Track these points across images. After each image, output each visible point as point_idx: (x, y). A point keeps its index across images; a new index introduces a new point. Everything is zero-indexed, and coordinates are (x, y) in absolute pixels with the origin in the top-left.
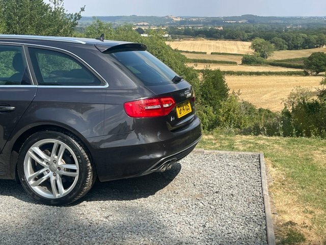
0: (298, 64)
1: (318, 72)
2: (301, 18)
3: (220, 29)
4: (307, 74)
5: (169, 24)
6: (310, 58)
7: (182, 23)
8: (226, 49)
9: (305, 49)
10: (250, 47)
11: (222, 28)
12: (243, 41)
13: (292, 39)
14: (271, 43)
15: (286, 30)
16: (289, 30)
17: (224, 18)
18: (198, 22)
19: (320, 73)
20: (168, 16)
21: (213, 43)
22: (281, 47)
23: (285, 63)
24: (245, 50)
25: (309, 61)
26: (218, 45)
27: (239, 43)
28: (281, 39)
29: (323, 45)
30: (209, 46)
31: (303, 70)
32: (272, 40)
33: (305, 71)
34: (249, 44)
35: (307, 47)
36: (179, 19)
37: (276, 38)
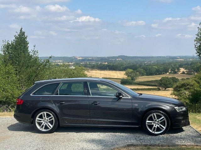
0: (154, 84)
1: (166, 88)
2: (152, 57)
3: (106, 64)
4: (159, 90)
5: (75, 61)
6: (161, 80)
7: (83, 60)
8: (111, 75)
9: (156, 75)
10: (124, 74)
11: (107, 63)
12: (120, 70)
13: (148, 69)
14: (137, 72)
15: (145, 64)
16: (146, 64)
17: (107, 57)
18: (92, 60)
19: (167, 89)
20: (74, 57)
21: (102, 72)
22: (142, 74)
23: (146, 83)
24: (122, 76)
25: (161, 82)
26: (105, 73)
27: (118, 72)
28: (142, 70)
29: (167, 73)
30: (100, 74)
31: (157, 87)
32: (137, 70)
33: (158, 88)
34: (124, 72)
35: (158, 74)
36: (81, 58)
37: (139, 69)
